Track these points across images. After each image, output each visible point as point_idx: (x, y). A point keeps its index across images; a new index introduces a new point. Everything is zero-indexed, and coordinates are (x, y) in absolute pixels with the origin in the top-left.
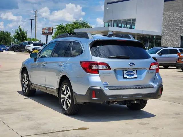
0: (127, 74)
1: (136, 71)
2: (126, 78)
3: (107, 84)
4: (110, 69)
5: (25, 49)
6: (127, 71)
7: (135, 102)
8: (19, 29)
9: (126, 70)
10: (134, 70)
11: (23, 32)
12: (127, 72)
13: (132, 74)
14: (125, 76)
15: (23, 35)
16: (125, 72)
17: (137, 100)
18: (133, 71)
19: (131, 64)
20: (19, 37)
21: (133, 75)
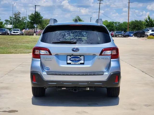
0: (71, 59)
1: (83, 56)
2: (70, 64)
3: (49, 69)
4: (50, 54)
5: (144, 35)
6: (72, 56)
7: (88, 89)
8: (148, 17)
9: (70, 56)
10: (81, 56)
11: (151, 20)
12: (72, 58)
13: (77, 59)
14: (69, 62)
15: (151, 23)
16: (69, 57)
17: (90, 87)
18: (79, 57)
19: (74, 50)
20: (148, 25)
21: (79, 61)
